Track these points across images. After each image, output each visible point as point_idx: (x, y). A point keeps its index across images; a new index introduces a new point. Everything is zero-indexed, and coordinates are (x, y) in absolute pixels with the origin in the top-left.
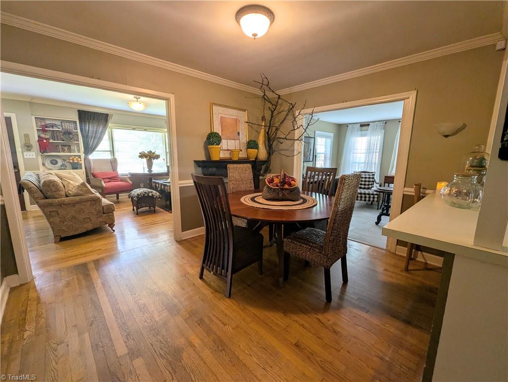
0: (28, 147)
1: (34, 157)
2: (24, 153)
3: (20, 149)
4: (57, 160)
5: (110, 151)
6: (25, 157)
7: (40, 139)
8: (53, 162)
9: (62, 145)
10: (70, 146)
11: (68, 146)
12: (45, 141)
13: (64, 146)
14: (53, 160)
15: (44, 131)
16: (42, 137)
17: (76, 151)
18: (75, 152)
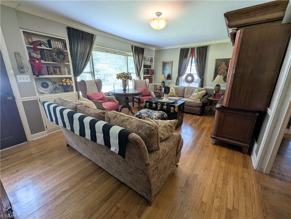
0: (21, 69)
1: (29, 80)
2: (17, 76)
3: (12, 72)
4: (48, 82)
5: (91, 72)
6: (19, 81)
7: (32, 59)
8: (44, 85)
9: (53, 67)
10: (60, 67)
11: (59, 67)
12: (37, 62)
13: (55, 67)
14: (44, 83)
15: (35, 49)
16: (33, 57)
17: (67, 73)
18: (65, 74)
